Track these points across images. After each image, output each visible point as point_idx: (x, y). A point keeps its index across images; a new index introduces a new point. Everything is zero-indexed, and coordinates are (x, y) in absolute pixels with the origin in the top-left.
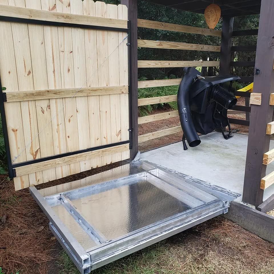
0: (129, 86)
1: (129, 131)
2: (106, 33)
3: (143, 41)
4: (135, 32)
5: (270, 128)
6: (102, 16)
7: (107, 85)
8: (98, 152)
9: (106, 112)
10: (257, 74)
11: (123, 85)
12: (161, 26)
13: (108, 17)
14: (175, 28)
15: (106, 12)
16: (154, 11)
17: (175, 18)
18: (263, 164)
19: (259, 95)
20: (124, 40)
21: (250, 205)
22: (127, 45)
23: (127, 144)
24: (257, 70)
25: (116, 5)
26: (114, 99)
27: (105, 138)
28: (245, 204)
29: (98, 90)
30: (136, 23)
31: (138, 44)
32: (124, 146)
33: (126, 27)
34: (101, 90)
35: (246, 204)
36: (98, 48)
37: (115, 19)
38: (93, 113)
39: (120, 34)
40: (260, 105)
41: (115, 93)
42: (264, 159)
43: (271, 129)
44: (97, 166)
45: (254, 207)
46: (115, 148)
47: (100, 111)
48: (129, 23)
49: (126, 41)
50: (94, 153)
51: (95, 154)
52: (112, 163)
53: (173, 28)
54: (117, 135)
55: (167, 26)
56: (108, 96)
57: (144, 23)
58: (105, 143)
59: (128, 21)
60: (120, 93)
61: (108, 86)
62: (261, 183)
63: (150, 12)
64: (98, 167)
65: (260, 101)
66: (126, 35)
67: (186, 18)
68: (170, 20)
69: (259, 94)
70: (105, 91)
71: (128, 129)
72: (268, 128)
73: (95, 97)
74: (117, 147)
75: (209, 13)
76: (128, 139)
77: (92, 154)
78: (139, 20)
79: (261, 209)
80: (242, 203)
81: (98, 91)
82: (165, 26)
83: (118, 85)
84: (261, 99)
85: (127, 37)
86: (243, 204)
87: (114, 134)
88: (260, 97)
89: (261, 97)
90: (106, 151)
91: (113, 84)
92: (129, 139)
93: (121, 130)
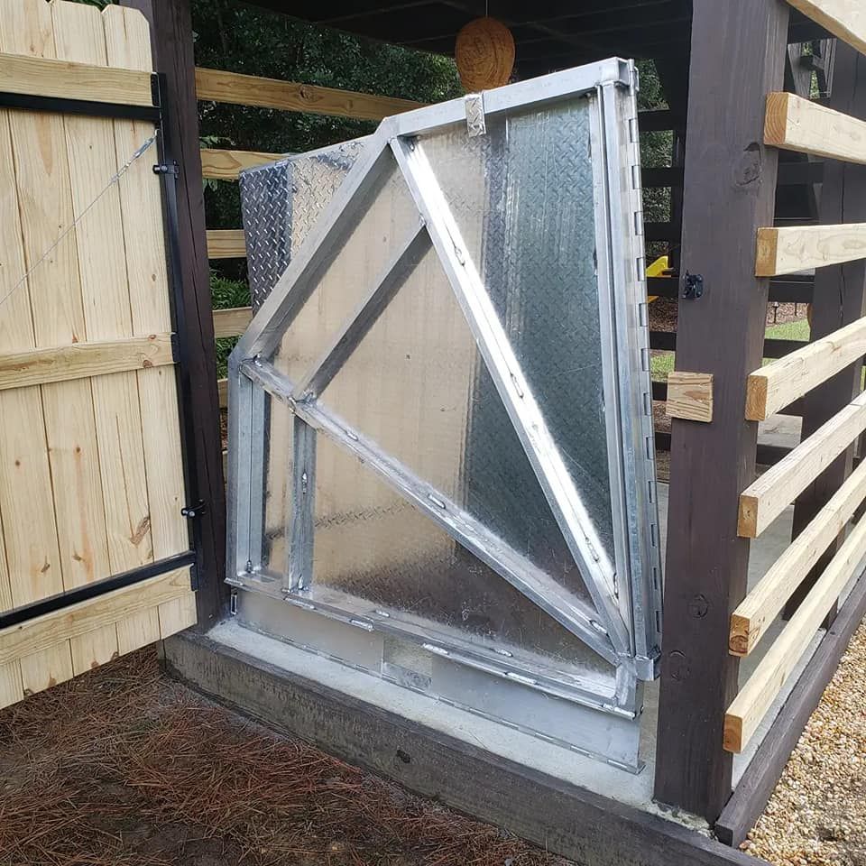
0: (172, 336)
1: (188, 515)
2: (55, 123)
3: (228, 154)
4: (191, 119)
5: (751, 513)
6: (32, 50)
7: (75, 340)
8: (50, 623)
9: (78, 450)
10: (691, 295)
11: (149, 333)
12: (295, 96)
13: (62, 58)
14: (351, 106)
15: (48, 35)
16: (281, 45)
17: (356, 72)
18: (731, 652)
19: (703, 382)
20: (141, 151)
21: (686, 817)
22: (156, 172)
23: (181, 569)
24: (692, 280)
25: (95, 8)
26: (110, 396)
27: (79, 559)
28: (668, 815)
29: (33, 363)
30: (191, 82)
31: (203, 170)
32: (168, 581)
33: (144, 98)
34: (49, 362)
35: (670, 812)
36: (21, 185)
37: (94, 63)
38: (18, 463)
39: (124, 129)
40: (709, 420)
41: (114, 371)
42: (733, 634)
43: (756, 516)
44: (52, 681)
45: (703, 827)
46: (125, 594)
47: (48, 450)
48: (159, 83)
49: (152, 158)
50: (30, 632)
51: (35, 635)
52: (120, 655)
53: (343, 106)
54: (132, 540)
55: (321, 98)
56: (84, 385)
57: (227, 85)
58: (79, 581)
59: (152, 75)
60: (138, 367)
61: (81, 343)
62: (725, 728)
63: (265, 50)
64: (58, 683)
65: (708, 405)
66: (147, 133)
67: (391, 75)
68: (339, 79)
69: (701, 375)
70: (64, 363)
71: (183, 510)
72: (745, 512)
73: (21, 393)
74: (136, 591)
75: (469, 49)
76: (184, 547)
77: (22, 635)
78: (201, 73)
79: (731, 832)
80: (653, 809)
81: (31, 368)
82: (312, 97)
83: (127, 337)
84: (711, 397)
85: (151, 140)
86: (660, 813)
87: (119, 536)
88: (709, 388)
89: (711, 391)
90: (85, 616)
91: (102, 332)
92: (190, 549)
93: (149, 518)
